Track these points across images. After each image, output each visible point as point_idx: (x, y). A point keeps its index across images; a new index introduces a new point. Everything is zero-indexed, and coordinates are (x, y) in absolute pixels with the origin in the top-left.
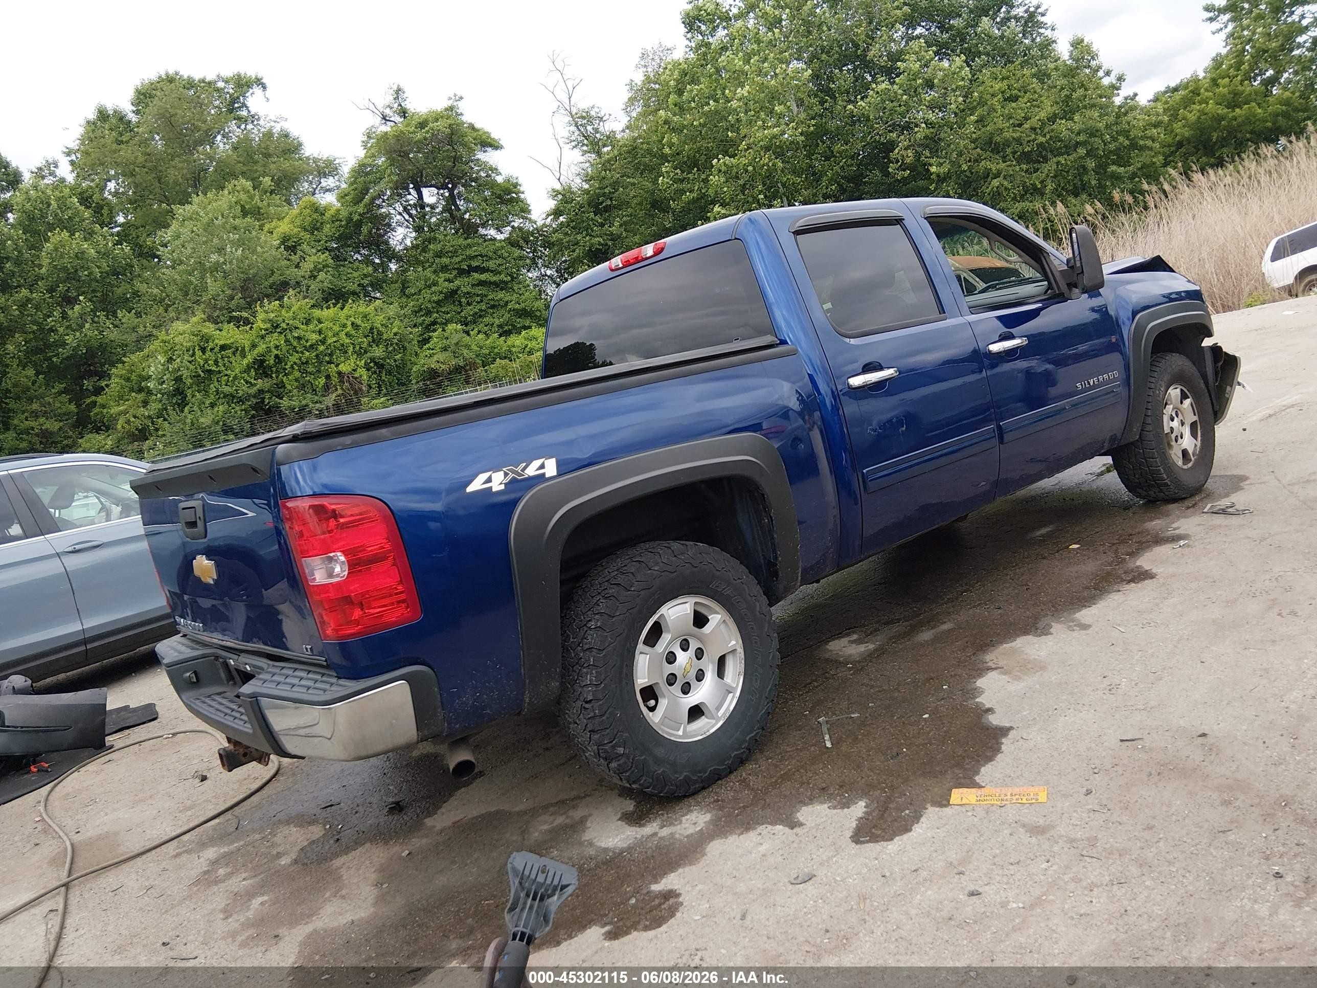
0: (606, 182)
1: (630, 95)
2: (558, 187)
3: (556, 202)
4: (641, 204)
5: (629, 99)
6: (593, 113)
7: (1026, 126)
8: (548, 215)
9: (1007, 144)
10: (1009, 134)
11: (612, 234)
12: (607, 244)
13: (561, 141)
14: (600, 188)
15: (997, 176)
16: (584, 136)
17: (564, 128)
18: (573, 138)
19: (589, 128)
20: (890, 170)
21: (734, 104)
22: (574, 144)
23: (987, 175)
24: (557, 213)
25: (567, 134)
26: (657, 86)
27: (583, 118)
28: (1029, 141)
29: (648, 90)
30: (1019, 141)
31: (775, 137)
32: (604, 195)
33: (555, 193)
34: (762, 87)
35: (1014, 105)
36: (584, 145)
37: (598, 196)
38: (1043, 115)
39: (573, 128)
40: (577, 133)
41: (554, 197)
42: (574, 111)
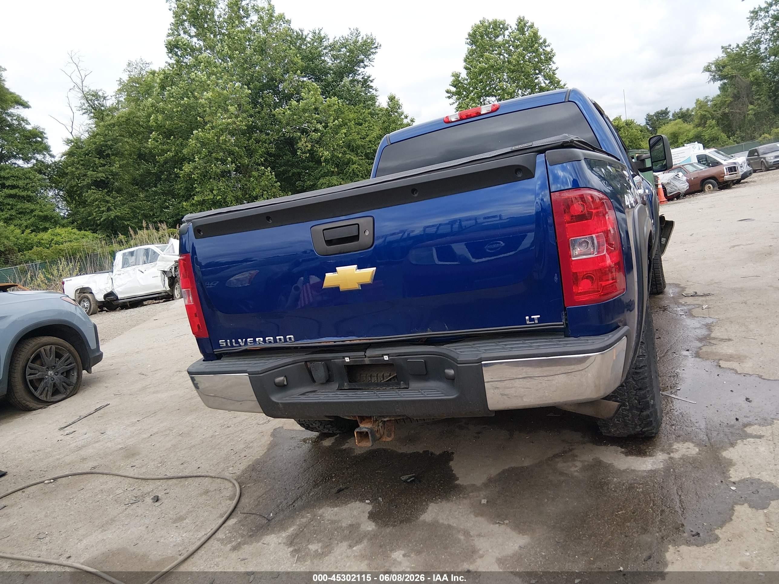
0: (107, 138)
1: (120, 87)
2: (71, 137)
3: (68, 147)
4: (130, 155)
5: (119, 90)
6: (100, 93)
7: (367, 139)
8: (64, 155)
9: (358, 147)
10: (359, 142)
11: (112, 172)
12: (108, 178)
13: (74, 110)
14: (104, 141)
15: (354, 163)
16: (92, 107)
17: (77, 100)
18: (84, 107)
19: (96, 102)
20: (298, 153)
21: (202, 101)
22: (84, 111)
23: (349, 162)
24: (70, 154)
25: (79, 105)
26: (137, 85)
27: (93, 95)
28: (368, 148)
29: (131, 86)
30: (363, 146)
31: (228, 124)
32: (106, 146)
33: (68, 142)
34: (220, 95)
35: (360, 127)
36: (91, 112)
37: (102, 146)
38: (374, 134)
39: (84, 101)
40: (87, 105)
41: (67, 144)
42: (86, 90)
